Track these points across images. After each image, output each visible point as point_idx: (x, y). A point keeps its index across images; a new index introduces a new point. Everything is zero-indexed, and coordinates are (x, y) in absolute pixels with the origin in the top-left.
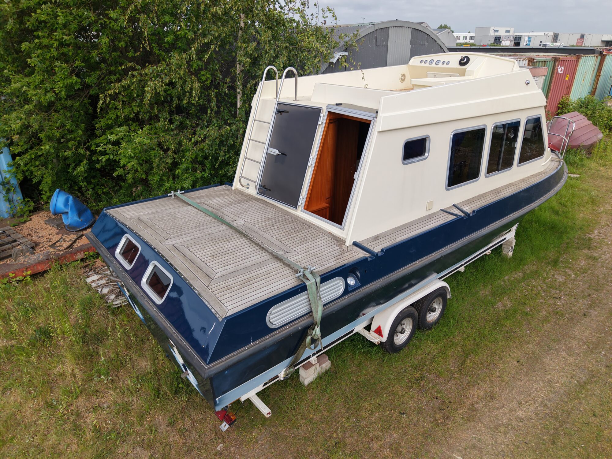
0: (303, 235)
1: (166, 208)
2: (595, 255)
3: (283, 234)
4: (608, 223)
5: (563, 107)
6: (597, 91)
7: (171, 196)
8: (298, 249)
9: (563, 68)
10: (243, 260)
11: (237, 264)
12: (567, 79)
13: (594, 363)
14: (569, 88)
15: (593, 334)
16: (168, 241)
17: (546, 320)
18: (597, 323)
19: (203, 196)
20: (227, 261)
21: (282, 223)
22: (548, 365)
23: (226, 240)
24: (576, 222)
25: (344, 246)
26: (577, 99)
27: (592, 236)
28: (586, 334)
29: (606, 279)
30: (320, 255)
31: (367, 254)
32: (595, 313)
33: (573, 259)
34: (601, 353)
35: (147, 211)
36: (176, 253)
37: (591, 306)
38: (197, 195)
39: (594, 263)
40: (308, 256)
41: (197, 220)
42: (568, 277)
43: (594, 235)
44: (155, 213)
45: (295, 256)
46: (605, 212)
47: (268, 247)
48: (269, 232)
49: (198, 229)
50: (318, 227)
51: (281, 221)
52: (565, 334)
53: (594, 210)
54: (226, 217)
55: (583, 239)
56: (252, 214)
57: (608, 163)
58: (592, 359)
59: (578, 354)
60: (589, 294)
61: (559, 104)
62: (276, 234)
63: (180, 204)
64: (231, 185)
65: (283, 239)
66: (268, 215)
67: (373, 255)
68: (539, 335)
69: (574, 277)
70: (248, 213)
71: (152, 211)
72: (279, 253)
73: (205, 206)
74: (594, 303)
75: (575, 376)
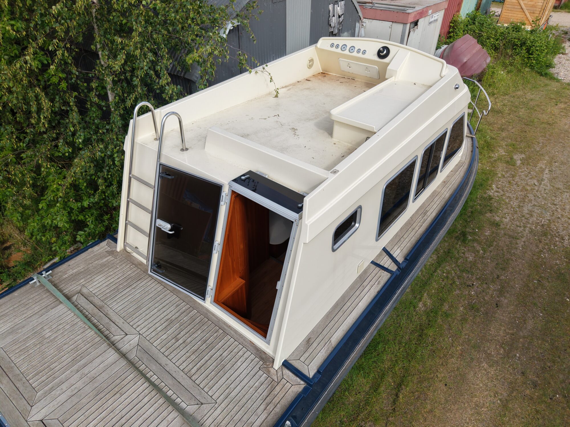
0: (218, 354)
1: (30, 313)
2: (497, 219)
3: (193, 357)
4: (504, 173)
5: (454, 26)
6: (482, 2)
7: (35, 282)
8: (216, 392)
13: (511, 371)
14: (460, 5)
15: (507, 331)
16: (34, 410)
17: (464, 320)
18: (509, 315)
19: (78, 274)
21: (189, 328)
22: (472, 384)
23: (116, 390)
25: (272, 370)
26: (465, 15)
27: (491, 193)
28: (501, 333)
29: (510, 253)
30: (244, 400)
31: (302, 382)
32: (506, 301)
33: (478, 228)
34: (516, 355)
37: (501, 292)
38: (71, 272)
39: (497, 230)
40: (231, 406)
41: (73, 341)
42: (477, 253)
43: (493, 192)
44: (12, 331)
45: (212, 411)
46: (500, 159)
47: (174, 397)
48: (172, 355)
49: (75, 367)
50: (236, 331)
51: (185, 325)
52: (483, 336)
53: (490, 157)
54: (113, 328)
55: (485, 199)
56: (147, 312)
57: (495, 91)
58: (509, 367)
59: (497, 362)
60: (498, 276)
61: (451, 22)
62: (184, 358)
63: (48, 301)
64: (115, 240)
65: (193, 371)
66: (168, 311)
67: (308, 384)
68: (460, 342)
69: (482, 253)
70: (141, 312)
71: (9, 324)
72: (191, 409)
73: (82, 302)
74: (503, 287)
75: (497, 393)
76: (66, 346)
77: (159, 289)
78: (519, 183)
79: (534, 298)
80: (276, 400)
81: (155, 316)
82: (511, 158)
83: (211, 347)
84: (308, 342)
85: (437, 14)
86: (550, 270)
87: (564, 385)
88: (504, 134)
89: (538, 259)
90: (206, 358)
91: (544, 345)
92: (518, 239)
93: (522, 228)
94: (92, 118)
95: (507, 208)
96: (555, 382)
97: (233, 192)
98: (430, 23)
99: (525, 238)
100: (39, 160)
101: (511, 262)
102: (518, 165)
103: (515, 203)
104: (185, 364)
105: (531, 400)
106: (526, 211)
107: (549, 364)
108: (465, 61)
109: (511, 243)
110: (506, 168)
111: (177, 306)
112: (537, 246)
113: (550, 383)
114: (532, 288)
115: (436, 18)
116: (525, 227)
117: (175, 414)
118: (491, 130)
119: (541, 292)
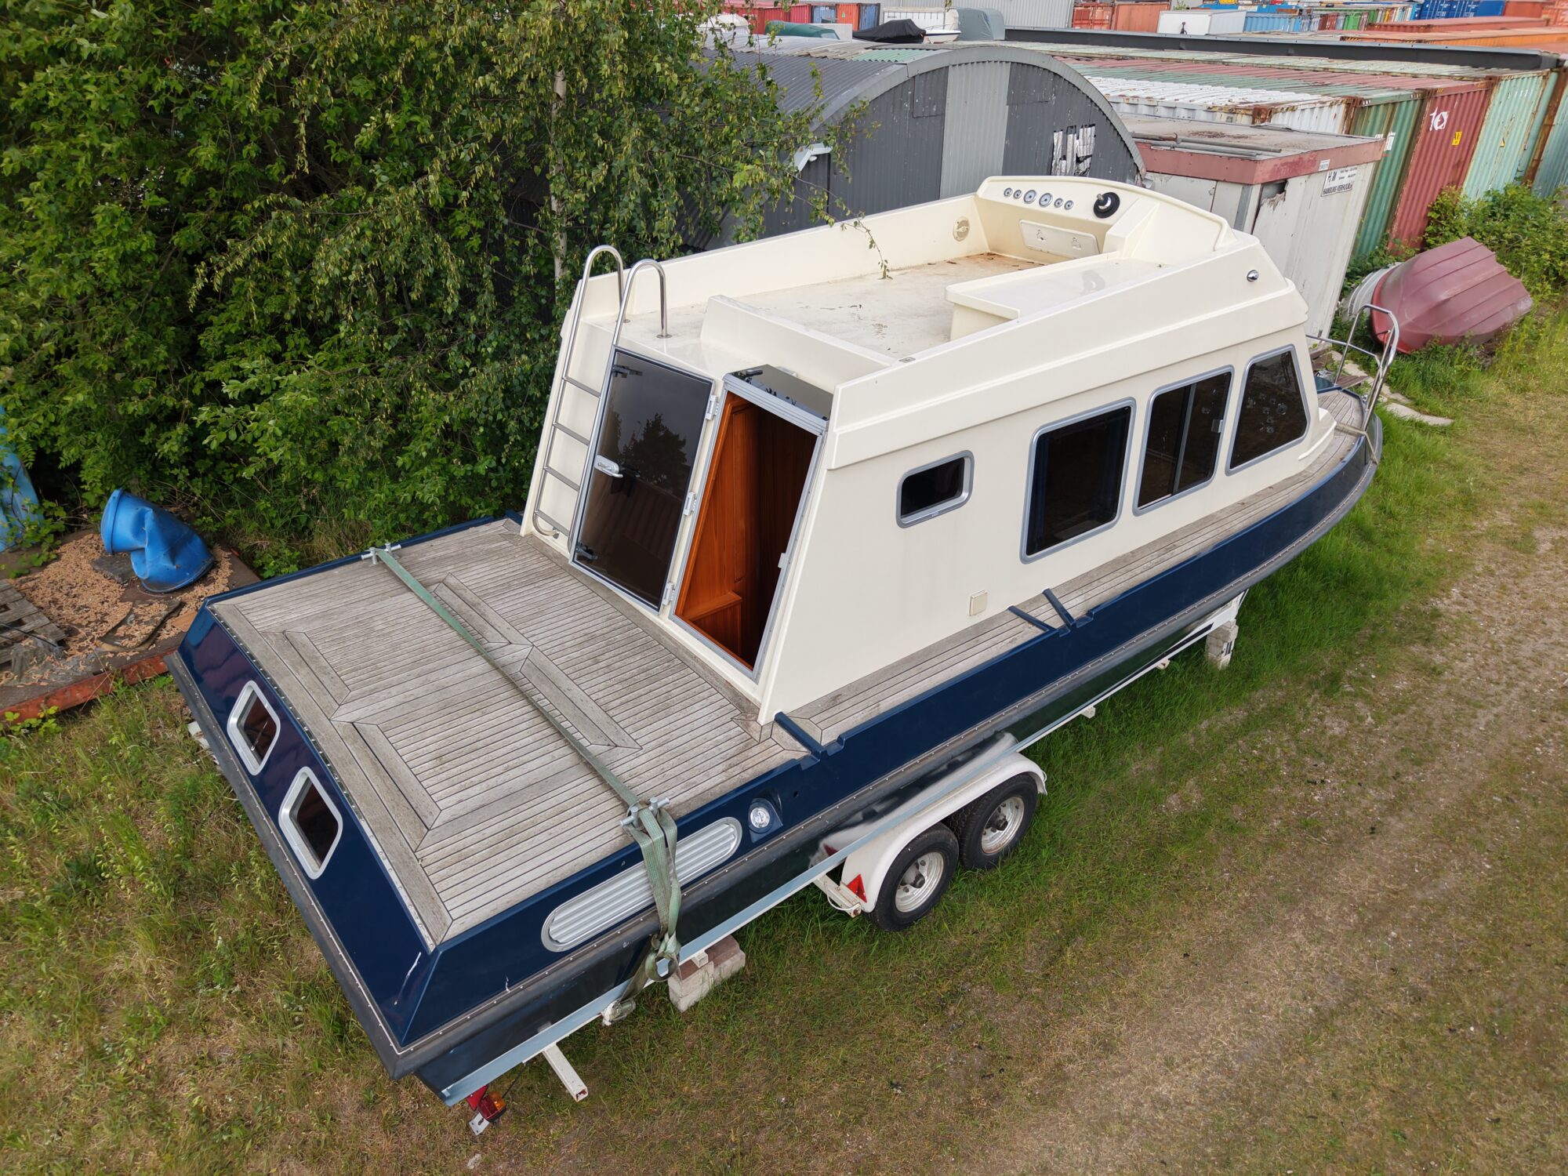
0: (664, 689)
1: (353, 598)
2: (1438, 659)
3: (618, 687)
4: (1493, 566)
5: (1439, 218)
6: (1542, 166)
7: (371, 558)
8: (644, 736)
9: (1445, 115)
10: (506, 770)
11: (492, 782)
12: (1456, 142)
13: (1365, 961)
14: (1461, 167)
15: (1382, 882)
16: (343, 709)
17: (1275, 844)
18: (1398, 854)
19: (446, 558)
20: (471, 773)
21: (621, 650)
22: (1254, 966)
23: (477, 706)
24: (1411, 565)
25: (753, 725)
26: (1481, 195)
27: (1441, 605)
28: (1365, 884)
29: (1449, 732)
30: (692, 754)
31: (804, 749)
32: (1401, 825)
33: (1378, 672)
34: (1387, 934)
35: (310, 609)
36: (355, 749)
37: (1393, 808)
38: (432, 555)
39: (1429, 682)
40: (664, 757)
41: (419, 640)
42: (1356, 722)
43: (1449, 603)
44: (324, 615)
45: (631, 757)
46: (1492, 535)
47: (571, 730)
48: (583, 679)
49: (416, 671)
50: (704, 665)
51: (617, 645)
52: (1314, 882)
53: (1465, 526)
54: (490, 633)
55: (1420, 614)
56: (553, 620)
57: (1532, 383)
58: (1362, 951)
59: (1332, 938)
60: (1398, 773)
61: (1431, 209)
62: (601, 686)
63: (387, 585)
64: (519, 520)
65: (613, 704)
66: (591, 624)
67: (815, 753)
68: (1251, 884)
69: (1370, 723)
70: (543, 618)
71: (318, 608)
72: (595, 748)
73: (445, 593)
74: (1403, 798)
75: (1312, 994)
76: (407, 644)
77: (582, 594)
78: (1530, 592)
79: (1479, 831)
80: (749, 763)
81: (566, 627)
82: (1527, 536)
83: (653, 679)
84: (835, 699)
85: (1349, 173)
86: (1550, 781)
87: (1496, 1012)
88: (1523, 481)
89: (1523, 755)
90: (641, 691)
91: (1474, 926)
92: (1481, 707)
93: (1503, 687)
94: (518, 315)
95: (1475, 642)
96: (1475, 1002)
97: (731, 396)
98: (1327, 192)
99: (1501, 708)
100: (409, 376)
101: (1443, 750)
102: (1541, 552)
103: (1502, 633)
104: (601, 694)
105: (1395, 1021)
106: (1526, 650)
107: (1471, 965)
108: (1443, 297)
109: (1458, 712)
110: (1505, 555)
111: (609, 619)
112: (1531, 729)
113: (1459, 1000)
114: (1483, 810)
115: (1345, 182)
116: (1510, 685)
117: (566, 750)
118: (1487, 467)
119: (1505, 822)
